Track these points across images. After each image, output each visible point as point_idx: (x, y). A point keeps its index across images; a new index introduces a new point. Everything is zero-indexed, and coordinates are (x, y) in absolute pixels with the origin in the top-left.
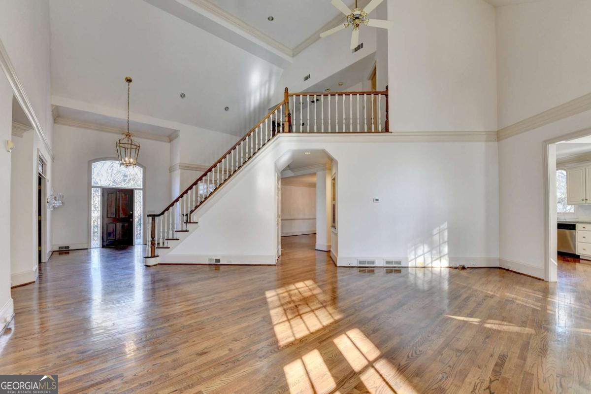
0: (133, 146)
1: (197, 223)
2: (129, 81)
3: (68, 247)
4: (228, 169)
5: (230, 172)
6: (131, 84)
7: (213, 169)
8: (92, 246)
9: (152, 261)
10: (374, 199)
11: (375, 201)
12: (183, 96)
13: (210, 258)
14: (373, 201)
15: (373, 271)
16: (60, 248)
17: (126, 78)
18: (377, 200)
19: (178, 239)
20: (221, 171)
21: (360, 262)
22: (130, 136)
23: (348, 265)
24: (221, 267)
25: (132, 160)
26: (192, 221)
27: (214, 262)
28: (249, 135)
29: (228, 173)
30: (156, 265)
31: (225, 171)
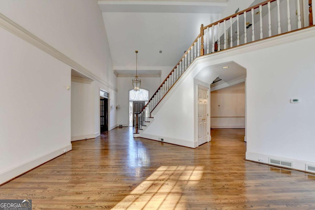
0: (138, 82)
1: (153, 118)
2: (137, 52)
3: (122, 125)
4: (168, 87)
5: (169, 88)
6: (137, 53)
7: (161, 88)
8: (130, 126)
9: (137, 135)
10: (290, 100)
11: (292, 102)
12: (161, 52)
13: (159, 137)
14: (291, 102)
15: (290, 172)
16: (120, 125)
17: (136, 51)
18: (295, 100)
19: (146, 126)
20: (164, 88)
21: (272, 161)
22: (137, 77)
23: (258, 161)
24: (164, 144)
25: (138, 88)
26: (151, 117)
27: (160, 140)
28: (179, 64)
29: (168, 89)
30: (138, 137)
31: (166, 88)
